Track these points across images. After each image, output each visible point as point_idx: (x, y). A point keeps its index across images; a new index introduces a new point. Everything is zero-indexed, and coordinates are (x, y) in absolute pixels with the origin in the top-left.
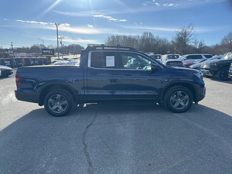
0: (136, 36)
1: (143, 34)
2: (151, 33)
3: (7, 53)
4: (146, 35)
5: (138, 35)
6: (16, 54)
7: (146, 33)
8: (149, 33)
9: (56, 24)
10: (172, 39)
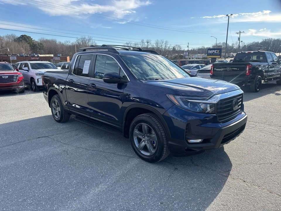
3: (182, 54)
6: (193, 56)
9: (227, 15)
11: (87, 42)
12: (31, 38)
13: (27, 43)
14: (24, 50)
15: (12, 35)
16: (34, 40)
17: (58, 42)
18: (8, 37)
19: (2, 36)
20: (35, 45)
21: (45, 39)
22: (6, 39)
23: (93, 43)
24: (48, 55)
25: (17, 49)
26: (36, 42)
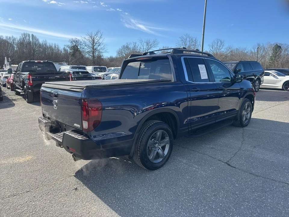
0: (10, 38)
1: (21, 36)
2: (34, 35)
4: (27, 38)
5: (13, 37)
7: (25, 35)
8: (31, 36)
10: (63, 47)
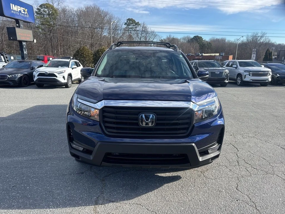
11: (259, 38)
12: (202, 38)
13: (197, 44)
14: (193, 50)
15: (187, 36)
16: (205, 40)
17: (227, 41)
18: (184, 39)
19: (179, 38)
20: (204, 45)
21: (215, 38)
22: (182, 40)
23: (266, 39)
24: (213, 55)
25: (187, 49)
26: (206, 41)
